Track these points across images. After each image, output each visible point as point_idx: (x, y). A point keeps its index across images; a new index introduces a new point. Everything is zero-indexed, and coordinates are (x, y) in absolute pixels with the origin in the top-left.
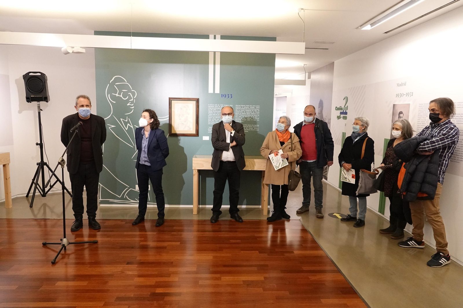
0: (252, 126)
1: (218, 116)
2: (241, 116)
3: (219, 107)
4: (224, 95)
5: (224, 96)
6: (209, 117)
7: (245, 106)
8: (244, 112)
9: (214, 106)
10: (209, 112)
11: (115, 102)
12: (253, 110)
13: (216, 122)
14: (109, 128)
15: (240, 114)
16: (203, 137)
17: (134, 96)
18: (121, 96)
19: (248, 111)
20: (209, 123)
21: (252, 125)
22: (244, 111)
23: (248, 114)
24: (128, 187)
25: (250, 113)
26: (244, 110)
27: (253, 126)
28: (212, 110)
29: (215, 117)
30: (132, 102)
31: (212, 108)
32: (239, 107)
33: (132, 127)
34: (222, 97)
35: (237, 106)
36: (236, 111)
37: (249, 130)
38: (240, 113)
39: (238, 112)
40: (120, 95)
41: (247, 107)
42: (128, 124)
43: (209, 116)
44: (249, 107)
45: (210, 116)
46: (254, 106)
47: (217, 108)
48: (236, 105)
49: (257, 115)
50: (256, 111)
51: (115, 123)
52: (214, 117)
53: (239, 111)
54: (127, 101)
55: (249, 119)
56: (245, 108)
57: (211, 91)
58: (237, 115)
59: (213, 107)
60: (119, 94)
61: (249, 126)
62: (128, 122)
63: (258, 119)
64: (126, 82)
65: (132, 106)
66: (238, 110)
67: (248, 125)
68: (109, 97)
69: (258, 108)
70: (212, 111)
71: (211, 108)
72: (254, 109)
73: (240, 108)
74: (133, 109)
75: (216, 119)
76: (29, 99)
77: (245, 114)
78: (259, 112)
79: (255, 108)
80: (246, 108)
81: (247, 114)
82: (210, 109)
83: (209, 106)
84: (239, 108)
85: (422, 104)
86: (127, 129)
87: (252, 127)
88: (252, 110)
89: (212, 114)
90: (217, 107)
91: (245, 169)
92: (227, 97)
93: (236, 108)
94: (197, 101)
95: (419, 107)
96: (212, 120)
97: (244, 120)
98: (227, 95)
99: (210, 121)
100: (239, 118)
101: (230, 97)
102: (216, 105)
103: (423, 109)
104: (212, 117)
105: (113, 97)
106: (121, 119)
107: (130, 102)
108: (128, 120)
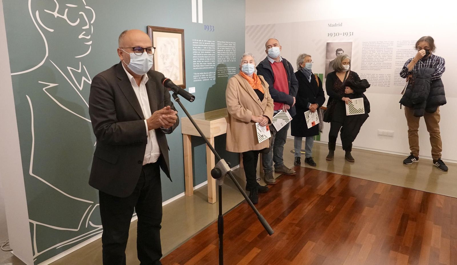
1: (202, 57)
3: (203, 44)
7: (225, 43)
10: (194, 51)
11: (52, 30)
12: (231, 48)
14: (44, 88)
16: (189, 88)
17: (90, 18)
18: (65, 17)
19: (227, 49)
20: (194, 67)
22: (224, 50)
24: (92, 204)
25: (229, 52)
26: (224, 48)
27: (232, 69)
28: (196, 48)
29: (200, 58)
30: (88, 32)
31: (197, 45)
33: (91, 83)
34: (205, 29)
36: (219, 49)
37: (229, 74)
39: (220, 51)
40: (63, 15)
42: (84, 78)
43: (194, 57)
44: (228, 44)
46: (232, 43)
47: (201, 45)
49: (234, 54)
50: (233, 49)
55: (228, 60)
56: (225, 45)
57: (194, 20)
58: (219, 55)
59: (197, 44)
60: (61, 12)
61: (228, 69)
62: (83, 73)
63: (235, 60)
65: (88, 40)
68: (36, 19)
69: (235, 45)
70: (196, 50)
71: (195, 45)
73: (221, 45)
74: (89, 45)
75: (200, 61)
77: (225, 53)
78: (235, 50)
79: (233, 45)
81: (227, 54)
85: (374, 42)
86: (81, 88)
89: (196, 53)
92: (210, 29)
93: (218, 45)
94: (183, 33)
95: (363, 45)
96: (196, 63)
97: (224, 61)
98: (210, 27)
99: (195, 65)
100: (221, 59)
101: (212, 30)
102: (200, 41)
103: (368, 46)
104: (197, 59)
105: (48, 19)
106: (68, 67)
107: (84, 32)
108: (82, 68)
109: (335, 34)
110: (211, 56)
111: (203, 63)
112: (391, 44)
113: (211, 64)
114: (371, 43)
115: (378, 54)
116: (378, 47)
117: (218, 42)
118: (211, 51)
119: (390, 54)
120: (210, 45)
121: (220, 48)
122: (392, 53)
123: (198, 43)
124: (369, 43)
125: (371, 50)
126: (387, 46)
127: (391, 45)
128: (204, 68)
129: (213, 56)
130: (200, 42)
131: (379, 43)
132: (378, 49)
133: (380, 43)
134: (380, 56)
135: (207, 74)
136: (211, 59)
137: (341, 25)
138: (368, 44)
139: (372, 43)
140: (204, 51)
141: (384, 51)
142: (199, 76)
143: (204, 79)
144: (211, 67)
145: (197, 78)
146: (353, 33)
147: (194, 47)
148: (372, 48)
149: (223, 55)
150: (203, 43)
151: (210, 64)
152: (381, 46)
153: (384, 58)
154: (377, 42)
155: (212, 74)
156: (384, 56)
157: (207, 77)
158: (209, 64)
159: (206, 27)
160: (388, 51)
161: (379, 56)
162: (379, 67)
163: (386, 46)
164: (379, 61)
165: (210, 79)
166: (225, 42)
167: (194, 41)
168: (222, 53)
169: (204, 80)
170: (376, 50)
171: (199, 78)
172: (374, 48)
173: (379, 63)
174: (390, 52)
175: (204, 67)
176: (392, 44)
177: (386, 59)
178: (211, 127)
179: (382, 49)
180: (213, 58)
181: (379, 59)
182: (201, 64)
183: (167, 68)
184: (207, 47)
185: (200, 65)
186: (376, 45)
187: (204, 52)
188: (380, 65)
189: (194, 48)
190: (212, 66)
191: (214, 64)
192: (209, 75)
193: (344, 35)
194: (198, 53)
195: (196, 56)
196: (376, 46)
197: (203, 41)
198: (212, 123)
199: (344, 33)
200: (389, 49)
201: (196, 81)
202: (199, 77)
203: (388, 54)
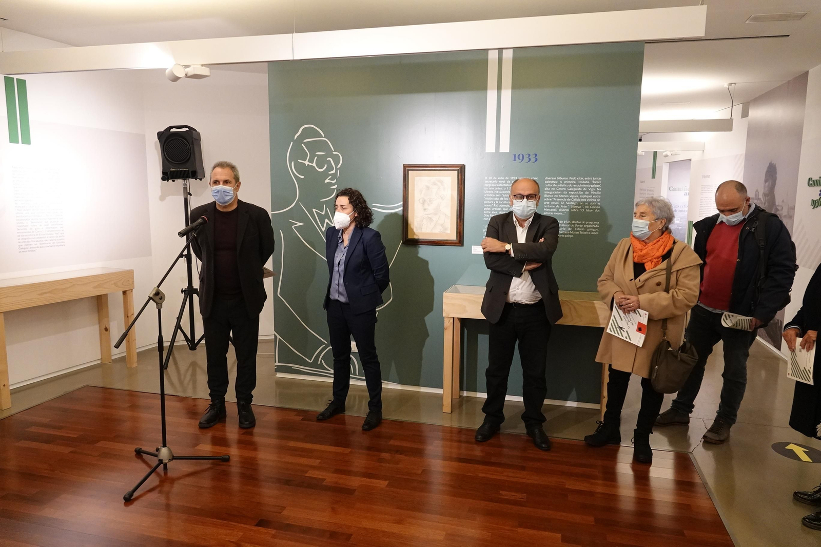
0: (581, 224)
1: (505, 202)
2: (557, 201)
4: (519, 156)
5: (519, 158)
6: (487, 204)
7: (566, 180)
8: (565, 193)
9: (497, 180)
10: (486, 193)
11: (302, 177)
12: (586, 187)
14: (293, 227)
15: (556, 198)
16: (472, 247)
17: (337, 163)
18: (314, 164)
19: (574, 189)
20: (485, 218)
21: (583, 222)
22: (564, 191)
23: (574, 198)
24: (325, 343)
25: (579, 195)
26: (565, 189)
27: (585, 224)
28: (493, 189)
29: (499, 204)
30: (334, 176)
31: (493, 185)
32: (552, 182)
34: (515, 160)
35: (548, 180)
36: (547, 191)
37: (576, 233)
38: (554, 194)
39: (551, 193)
41: (571, 180)
42: (327, 220)
43: (485, 202)
44: (577, 181)
45: (488, 202)
46: (588, 178)
47: (504, 185)
48: (546, 178)
49: (595, 198)
50: (592, 190)
51: (303, 218)
52: (496, 204)
53: (553, 191)
54: (325, 174)
55: (576, 209)
56: (566, 184)
57: (490, 148)
58: (548, 199)
60: (311, 161)
61: (574, 224)
62: (327, 216)
63: (598, 209)
64: (323, 137)
65: (334, 184)
66: (550, 188)
67: (573, 222)
68: (292, 168)
69: (597, 182)
70: (492, 192)
71: (490, 185)
72: (588, 186)
73: (555, 184)
74: (334, 189)
75: (500, 209)
76: (167, 176)
77: (567, 196)
78: (599, 191)
79: (591, 183)
80: (569, 184)
81: (571, 198)
82: (488, 187)
83: (487, 180)
84: (553, 184)
86: (323, 230)
87: (583, 227)
88: (583, 188)
89: (491, 197)
90: (504, 182)
91: (561, 322)
92: (526, 159)
93: (547, 184)
94: (462, 170)
96: (491, 211)
97: (564, 210)
98: (526, 156)
99: (488, 214)
100: (554, 206)
101: (533, 159)
102: (503, 178)
104: (493, 206)
105: (301, 168)
106: (313, 209)
107: (330, 177)
108: (326, 211)
121: (553, 189)
123: (496, 182)
130: (501, 180)
147: (486, 188)
149: (560, 200)
159: (516, 157)
168: (556, 196)
189: (486, 190)
194: (496, 197)
195: (490, 200)
197: (507, 178)
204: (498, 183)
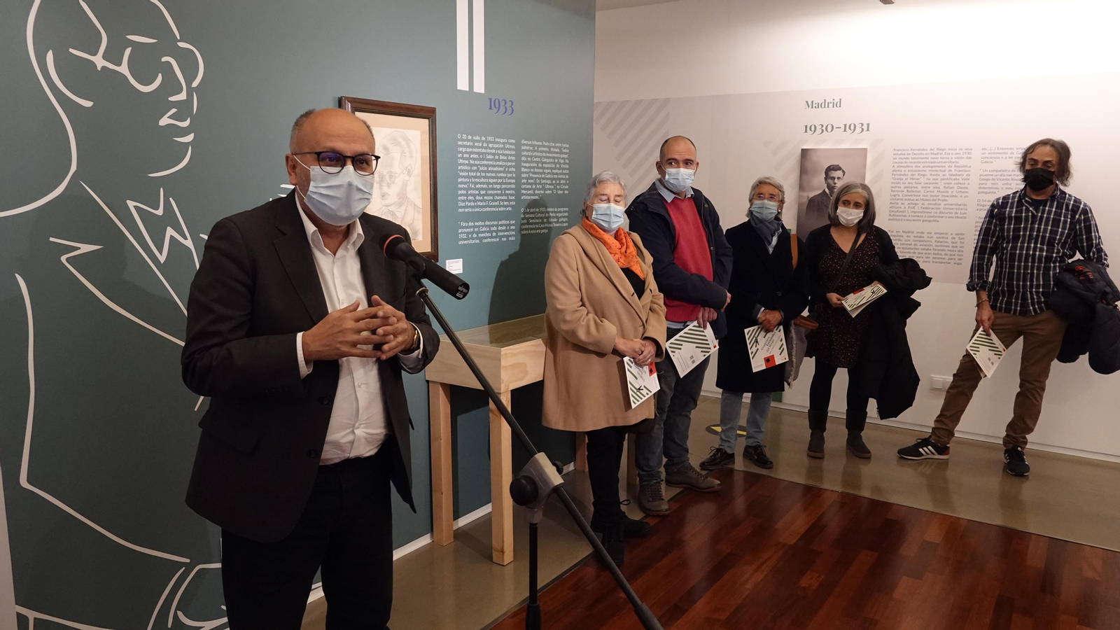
0: (553, 212)
1: (482, 180)
2: (533, 179)
3: (486, 148)
4: (495, 100)
5: (495, 106)
7: (541, 146)
8: (540, 165)
9: (472, 140)
10: (461, 164)
11: (88, 104)
12: (557, 158)
13: (479, 200)
14: (63, 259)
15: (532, 173)
16: (447, 261)
17: (190, 75)
18: (124, 69)
19: (547, 161)
20: (462, 207)
21: (555, 210)
22: (539, 162)
23: (548, 174)
24: (185, 565)
25: (551, 169)
28: (467, 156)
29: (476, 183)
30: (183, 110)
31: (468, 150)
32: (528, 148)
33: (189, 243)
34: (491, 108)
35: (524, 145)
36: (524, 162)
37: (550, 226)
38: (530, 168)
39: (527, 165)
40: (119, 64)
41: (544, 146)
42: (170, 232)
43: (460, 180)
44: (549, 147)
45: (463, 180)
46: (559, 145)
47: (480, 150)
49: (564, 174)
50: (562, 162)
51: (96, 227)
52: (472, 183)
53: (529, 162)
54: (159, 102)
55: (549, 190)
56: (541, 152)
57: (463, 85)
58: (525, 175)
59: (469, 147)
60: (113, 55)
61: (547, 213)
62: (169, 219)
63: (567, 190)
65: (185, 132)
66: (527, 157)
67: (547, 210)
68: (47, 71)
69: (566, 151)
70: (467, 162)
71: (464, 150)
72: (558, 155)
73: (531, 151)
74: (187, 145)
75: (477, 192)
77: (542, 171)
78: (568, 164)
79: (561, 152)
80: (543, 152)
81: (545, 174)
82: (461, 152)
83: (460, 140)
84: (529, 151)
85: (924, 150)
86: (162, 258)
87: (555, 217)
88: (555, 158)
89: (467, 171)
90: (481, 145)
92: (502, 109)
93: (524, 150)
94: (433, 118)
95: (895, 156)
96: (467, 195)
97: (539, 192)
98: (502, 103)
99: (464, 201)
100: (530, 187)
101: (509, 110)
102: (477, 138)
103: (907, 160)
104: (468, 186)
105: (77, 74)
106: (128, 202)
107: (174, 110)
108: (168, 206)
109: (824, 128)
110: (505, 178)
111: (483, 195)
112: (965, 156)
113: (506, 201)
114: (915, 152)
115: (934, 179)
116: (934, 162)
117: (523, 142)
118: (506, 166)
119: (964, 182)
120: (501, 149)
121: (529, 159)
122: (968, 177)
123: (471, 144)
124: (910, 152)
125: (916, 171)
126: (957, 160)
127: (967, 158)
128: (485, 210)
129: (510, 178)
130: (477, 141)
131: (936, 152)
132: (933, 169)
133: (939, 152)
134: (937, 186)
135: (493, 226)
136: (503, 186)
137: (838, 104)
138: (909, 154)
139: (919, 152)
140: (488, 166)
141: (947, 173)
142: (472, 230)
143: (486, 238)
144: (504, 206)
145: (468, 236)
146: (868, 125)
147: (460, 155)
148: (919, 165)
149: (535, 176)
150: (485, 145)
151: (503, 201)
152: (941, 160)
153: (948, 190)
154: (931, 150)
155: (506, 225)
156: (947, 186)
157: (494, 234)
158: (500, 200)
159: (494, 104)
160: (958, 173)
161: (934, 185)
162: (935, 215)
163: (954, 160)
164: (935, 198)
165: (501, 237)
166: (540, 144)
167: (462, 140)
168: (532, 170)
169: (485, 241)
170: (928, 169)
171: (472, 236)
172: (921, 165)
173: (936, 204)
174: (963, 175)
175: (485, 207)
176: (969, 156)
177: (952, 194)
178: (503, 363)
179: (943, 169)
180: (510, 184)
181: (936, 193)
182: (478, 198)
183: (391, 208)
184: (494, 154)
185: (475, 201)
186: (927, 156)
187: (486, 169)
188: (937, 208)
189: (460, 158)
190: (506, 203)
191: (512, 200)
192: (500, 228)
193: (845, 131)
194: (471, 171)
195: (465, 177)
196: (927, 160)
197: (483, 139)
198: (506, 354)
199: (845, 125)
200: (961, 169)
201: (466, 242)
202: (472, 233)
203: (957, 182)
204: (474, 147)
